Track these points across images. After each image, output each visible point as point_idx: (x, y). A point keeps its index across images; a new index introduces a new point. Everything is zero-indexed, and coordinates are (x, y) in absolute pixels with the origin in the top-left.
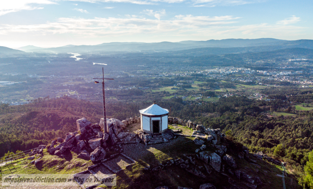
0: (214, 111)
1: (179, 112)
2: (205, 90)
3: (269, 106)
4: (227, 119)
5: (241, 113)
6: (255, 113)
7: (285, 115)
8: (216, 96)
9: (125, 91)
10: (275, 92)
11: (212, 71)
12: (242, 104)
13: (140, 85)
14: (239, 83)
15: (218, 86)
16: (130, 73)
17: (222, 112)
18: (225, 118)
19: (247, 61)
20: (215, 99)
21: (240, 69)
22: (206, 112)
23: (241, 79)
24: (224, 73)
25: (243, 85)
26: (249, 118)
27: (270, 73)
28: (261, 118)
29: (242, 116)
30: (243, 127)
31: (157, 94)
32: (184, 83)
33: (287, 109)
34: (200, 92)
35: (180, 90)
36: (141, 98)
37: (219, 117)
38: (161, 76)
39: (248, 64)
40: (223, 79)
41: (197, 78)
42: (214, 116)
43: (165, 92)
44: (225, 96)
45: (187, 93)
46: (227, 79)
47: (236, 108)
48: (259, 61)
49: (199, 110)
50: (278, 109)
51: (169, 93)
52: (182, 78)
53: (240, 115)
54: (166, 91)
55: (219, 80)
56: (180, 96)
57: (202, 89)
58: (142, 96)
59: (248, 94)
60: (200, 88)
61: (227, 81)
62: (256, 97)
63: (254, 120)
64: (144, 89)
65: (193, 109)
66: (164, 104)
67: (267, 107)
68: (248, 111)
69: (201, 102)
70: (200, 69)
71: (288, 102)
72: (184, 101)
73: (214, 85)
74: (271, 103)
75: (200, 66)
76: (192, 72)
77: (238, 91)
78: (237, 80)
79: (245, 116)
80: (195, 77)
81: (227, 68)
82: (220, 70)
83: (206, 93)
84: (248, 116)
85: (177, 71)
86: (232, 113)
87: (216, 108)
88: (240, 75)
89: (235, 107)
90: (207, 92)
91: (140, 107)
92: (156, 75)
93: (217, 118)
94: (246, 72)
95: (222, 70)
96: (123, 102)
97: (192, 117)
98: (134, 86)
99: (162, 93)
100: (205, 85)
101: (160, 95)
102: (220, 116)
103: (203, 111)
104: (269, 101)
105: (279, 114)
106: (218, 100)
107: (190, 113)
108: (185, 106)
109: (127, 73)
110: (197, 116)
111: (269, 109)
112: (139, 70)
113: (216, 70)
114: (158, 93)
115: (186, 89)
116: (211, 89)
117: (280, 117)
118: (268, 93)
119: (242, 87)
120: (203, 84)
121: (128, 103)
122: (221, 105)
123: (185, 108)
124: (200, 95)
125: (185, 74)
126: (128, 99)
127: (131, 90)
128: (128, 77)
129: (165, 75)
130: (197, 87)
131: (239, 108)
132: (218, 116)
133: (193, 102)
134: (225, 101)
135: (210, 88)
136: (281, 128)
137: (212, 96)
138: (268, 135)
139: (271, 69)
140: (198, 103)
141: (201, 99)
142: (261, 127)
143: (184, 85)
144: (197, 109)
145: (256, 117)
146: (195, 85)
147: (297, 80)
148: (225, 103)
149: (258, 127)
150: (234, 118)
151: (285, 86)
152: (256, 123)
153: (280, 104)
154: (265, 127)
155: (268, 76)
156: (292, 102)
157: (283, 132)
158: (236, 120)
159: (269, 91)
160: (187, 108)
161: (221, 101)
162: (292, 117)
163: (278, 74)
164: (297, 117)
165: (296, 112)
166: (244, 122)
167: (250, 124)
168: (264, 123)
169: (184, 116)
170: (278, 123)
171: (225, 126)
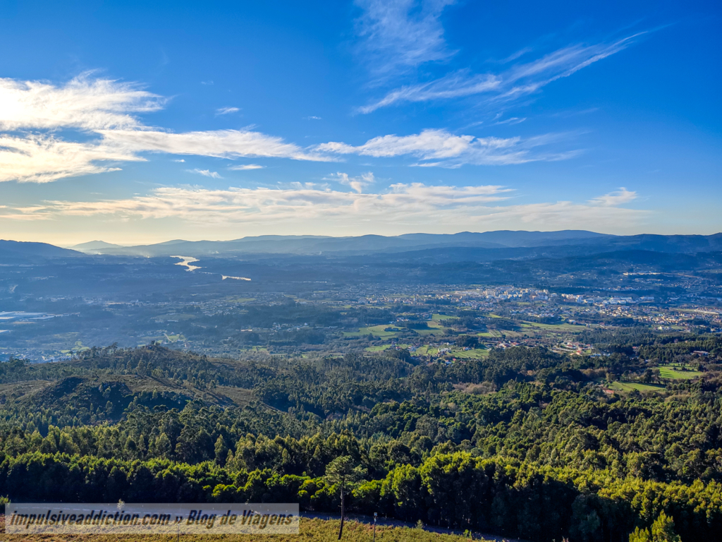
0: (481, 379)
1: (403, 382)
2: (457, 333)
3: (601, 369)
4: (513, 397)
5: (543, 384)
6: (573, 384)
7: (643, 388)
8: (482, 347)
9: (286, 335)
10: (605, 339)
11: (469, 294)
12: (541, 363)
13: (319, 322)
14: (527, 320)
15: (484, 325)
16: (298, 297)
17: (500, 381)
18: (509, 396)
19: (539, 275)
20: (479, 353)
21: (527, 291)
22: (464, 382)
23: (529, 312)
24: (493, 298)
25: (536, 325)
26: (563, 395)
27: (590, 299)
28: (592, 397)
29: (547, 391)
30: (554, 416)
31: (354, 341)
32: (411, 318)
33: (643, 376)
34: (446, 338)
35: (404, 332)
36: (319, 350)
37: (494, 392)
38: (363, 304)
39: (542, 282)
40: (492, 311)
41: (438, 308)
42: (483, 391)
43: (371, 338)
44: (502, 347)
45: (418, 339)
46: (500, 310)
47: (530, 373)
48: (564, 276)
49: (448, 376)
50: (623, 375)
51: (380, 339)
52: (407, 309)
53: (541, 388)
54: (374, 334)
55: (485, 313)
56: (404, 346)
57: (451, 332)
58: (323, 345)
59: (550, 343)
60: (447, 328)
61: (501, 315)
62: (569, 349)
63: (577, 400)
64: (326, 330)
65: (434, 374)
66: (371, 363)
67: (597, 371)
68: (558, 380)
69: (450, 359)
70: (443, 291)
71: (642, 361)
72: (414, 356)
73: (476, 323)
74: (605, 362)
75: (442, 283)
76: (428, 295)
77: (525, 337)
78: (523, 313)
79: (553, 392)
80: (435, 305)
81: (499, 289)
82: (486, 292)
83: (460, 339)
84: (559, 390)
85: (397, 293)
86: (522, 383)
87: (487, 372)
88: (527, 303)
89: (528, 370)
90: (463, 336)
91: (317, 369)
92: (352, 300)
93: (490, 395)
94: (539, 296)
95: (488, 293)
96: (282, 358)
97: (433, 392)
98: (306, 324)
99: (366, 339)
100: (455, 322)
101: (360, 342)
102: (497, 391)
103: (455, 379)
104: (601, 358)
105: (629, 388)
106: (488, 354)
107: (428, 384)
108: (415, 368)
109: (292, 296)
110: (444, 390)
111: (603, 375)
112: (316, 290)
113: (477, 292)
114: (358, 338)
115: (417, 331)
116: (470, 331)
117: (631, 395)
118: (593, 341)
119: (533, 328)
120: (451, 321)
121: (290, 360)
122: (495, 366)
123: (417, 371)
124: (448, 344)
125: (413, 300)
126: (291, 351)
127: (299, 331)
128: (294, 304)
129: (370, 302)
130: (439, 327)
131: (535, 373)
132: (492, 391)
133: (432, 359)
134: (503, 356)
135: (466, 329)
136: (649, 422)
137: (472, 346)
138: (630, 439)
139: (592, 291)
140: (444, 362)
141: (450, 352)
142: (598, 418)
143: (411, 322)
144: (443, 375)
145: (578, 392)
146: (436, 323)
147: (646, 315)
148: (503, 362)
149: (591, 418)
150: (529, 396)
151: (623, 326)
152: (583, 409)
153: (626, 365)
154: (607, 418)
155: (585, 305)
156: (649, 361)
157: (660, 430)
158: (535, 400)
159: (592, 336)
160: (422, 373)
161: (494, 358)
162: (657, 395)
163: (605, 302)
164: (668, 395)
165: (662, 383)
166: (555, 405)
167: (571, 411)
168: (604, 408)
169: (416, 389)
170: (634, 409)
171: (511, 413)
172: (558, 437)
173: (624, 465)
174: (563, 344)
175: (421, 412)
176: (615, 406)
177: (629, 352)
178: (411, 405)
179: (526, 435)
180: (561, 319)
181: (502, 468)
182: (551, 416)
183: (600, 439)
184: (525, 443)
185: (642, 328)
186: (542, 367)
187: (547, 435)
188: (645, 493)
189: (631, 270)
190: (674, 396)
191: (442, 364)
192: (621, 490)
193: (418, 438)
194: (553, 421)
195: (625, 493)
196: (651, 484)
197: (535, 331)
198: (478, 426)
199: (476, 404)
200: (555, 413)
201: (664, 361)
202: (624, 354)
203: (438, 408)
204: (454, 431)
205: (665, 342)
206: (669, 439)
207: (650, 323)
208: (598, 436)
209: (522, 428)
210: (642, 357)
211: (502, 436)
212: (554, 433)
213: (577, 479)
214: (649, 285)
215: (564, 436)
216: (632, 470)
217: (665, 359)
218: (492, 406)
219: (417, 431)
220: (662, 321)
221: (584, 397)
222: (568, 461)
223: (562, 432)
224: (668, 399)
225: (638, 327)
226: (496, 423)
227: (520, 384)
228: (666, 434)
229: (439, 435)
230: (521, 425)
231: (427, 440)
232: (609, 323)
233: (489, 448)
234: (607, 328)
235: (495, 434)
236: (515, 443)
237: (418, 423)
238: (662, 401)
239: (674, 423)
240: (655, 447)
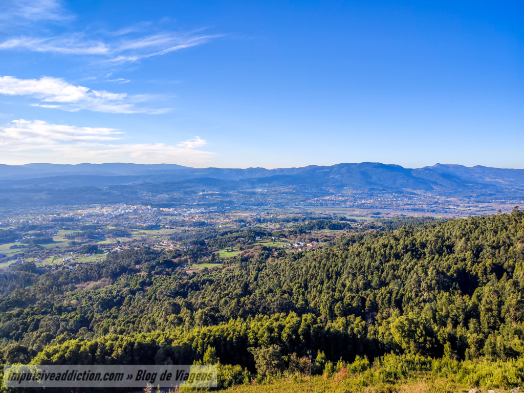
0: (100, 277)
1: (28, 290)
2: (80, 244)
3: (185, 257)
4: (125, 287)
5: (147, 273)
6: (167, 270)
7: (210, 266)
8: (101, 252)
10: (188, 236)
11: (90, 212)
12: (145, 259)
14: (136, 228)
15: (103, 235)
17: (115, 276)
18: (121, 286)
19: (144, 196)
20: (99, 257)
21: (135, 207)
22: (85, 281)
23: (138, 222)
24: (110, 214)
25: (142, 231)
26: (160, 278)
27: (179, 211)
28: (179, 277)
29: (149, 278)
30: (154, 295)
32: (37, 235)
33: (210, 258)
34: (70, 249)
35: (30, 248)
37: (110, 285)
39: (146, 200)
40: (109, 224)
41: (63, 225)
42: (101, 286)
44: (117, 250)
45: (44, 252)
46: (116, 223)
47: (137, 267)
48: (162, 195)
49: (72, 279)
50: (198, 259)
51: (5, 256)
52: (33, 227)
53: (145, 276)
55: (103, 226)
56: (30, 260)
57: (74, 243)
59: (152, 243)
60: (71, 241)
61: (116, 226)
62: (165, 246)
63: (169, 281)
65: (58, 279)
67: (183, 259)
68: (157, 269)
69: (74, 265)
70: (67, 210)
71: (209, 248)
72: (40, 267)
73: (96, 234)
74: (188, 252)
75: (67, 204)
76: (53, 215)
77: (135, 241)
78: (133, 224)
79: (153, 278)
80: (60, 223)
81: (115, 207)
82: (104, 210)
83: (82, 248)
84: (158, 276)
85: (22, 215)
86: (131, 275)
87: (104, 271)
88: (136, 216)
89: (136, 265)
90: (85, 246)
93: (107, 288)
94: (145, 211)
95: (106, 210)
97: (56, 294)
100: (78, 235)
102: (113, 284)
103: (77, 280)
104: (185, 250)
105: (201, 267)
106: (106, 257)
107: (52, 288)
108: (41, 277)
110: (67, 291)
111: (186, 261)
113: (97, 210)
115: (43, 245)
116: (91, 241)
117: (203, 271)
118: (181, 239)
119: (141, 234)
120: (75, 235)
122: (111, 266)
123: (42, 279)
124: (72, 253)
125: (39, 220)
130: (64, 240)
131: (141, 266)
132: (109, 284)
133: (57, 267)
134: (117, 257)
135: (88, 240)
136: (212, 287)
137: (93, 252)
138: (200, 301)
139: (180, 206)
140: (68, 268)
141: (74, 260)
142: (182, 291)
143: (37, 238)
144: (67, 279)
145: (170, 275)
146: (61, 237)
147: (213, 219)
148: (118, 261)
149: (178, 291)
150: (137, 283)
151: (199, 227)
152: (173, 286)
153: (200, 252)
154: (188, 289)
155: (176, 215)
156: (214, 248)
157: (218, 291)
158: (141, 286)
159: (180, 235)
160: (47, 280)
161: (111, 259)
162: (218, 269)
163: (189, 212)
164: (224, 267)
165: (221, 261)
166: (154, 287)
167: (165, 289)
168: (186, 283)
169: (41, 295)
170: (204, 280)
171: (123, 299)
172: (155, 309)
173: (193, 319)
174: (161, 243)
175: (45, 313)
176: (193, 281)
177: (203, 243)
178: (35, 309)
179: (132, 313)
180: (160, 226)
181: (103, 344)
182: (152, 295)
183: (182, 305)
184: (131, 319)
185: (210, 227)
186: (146, 261)
187: (148, 309)
188: (200, 336)
189: (203, 191)
190: (227, 268)
191: (66, 270)
192: (186, 338)
193: (39, 336)
194: (153, 299)
195: (189, 340)
196: (205, 329)
197: (142, 236)
198: (95, 314)
199: (95, 297)
200: (154, 293)
201: (221, 247)
202: (199, 245)
203: (60, 307)
204: (74, 322)
205: (222, 235)
206: (222, 296)
207: (215, 224)
208: (180, 303)
209: (130, 308)
210: (210, 246)
211: (116, 317)
212: (153, 307)
213: (159, 339)
214: (214, 200)
215: (158, 308)
216: (197, 322)
217: (222, 246)
218: (108, 296)
219: (40, 330)
220: (222, 222)
221: (174, 278)
222: (159, 326)
223: (157, 305)
224: (224, 271)
225: (208, 227)
226: (110, 308)
227: (130, 276)
228: (220, 293)
229: (61, 328)
230: (130, 306)
231: (47, 335)
232: (191, 226)
233: (103, 329)
234: (190, 229)
235: (108, 317)
236: (123, 321)
237: (42, 323)
238: (220, 272)
239: (225, 285)
240: (214, 303)
